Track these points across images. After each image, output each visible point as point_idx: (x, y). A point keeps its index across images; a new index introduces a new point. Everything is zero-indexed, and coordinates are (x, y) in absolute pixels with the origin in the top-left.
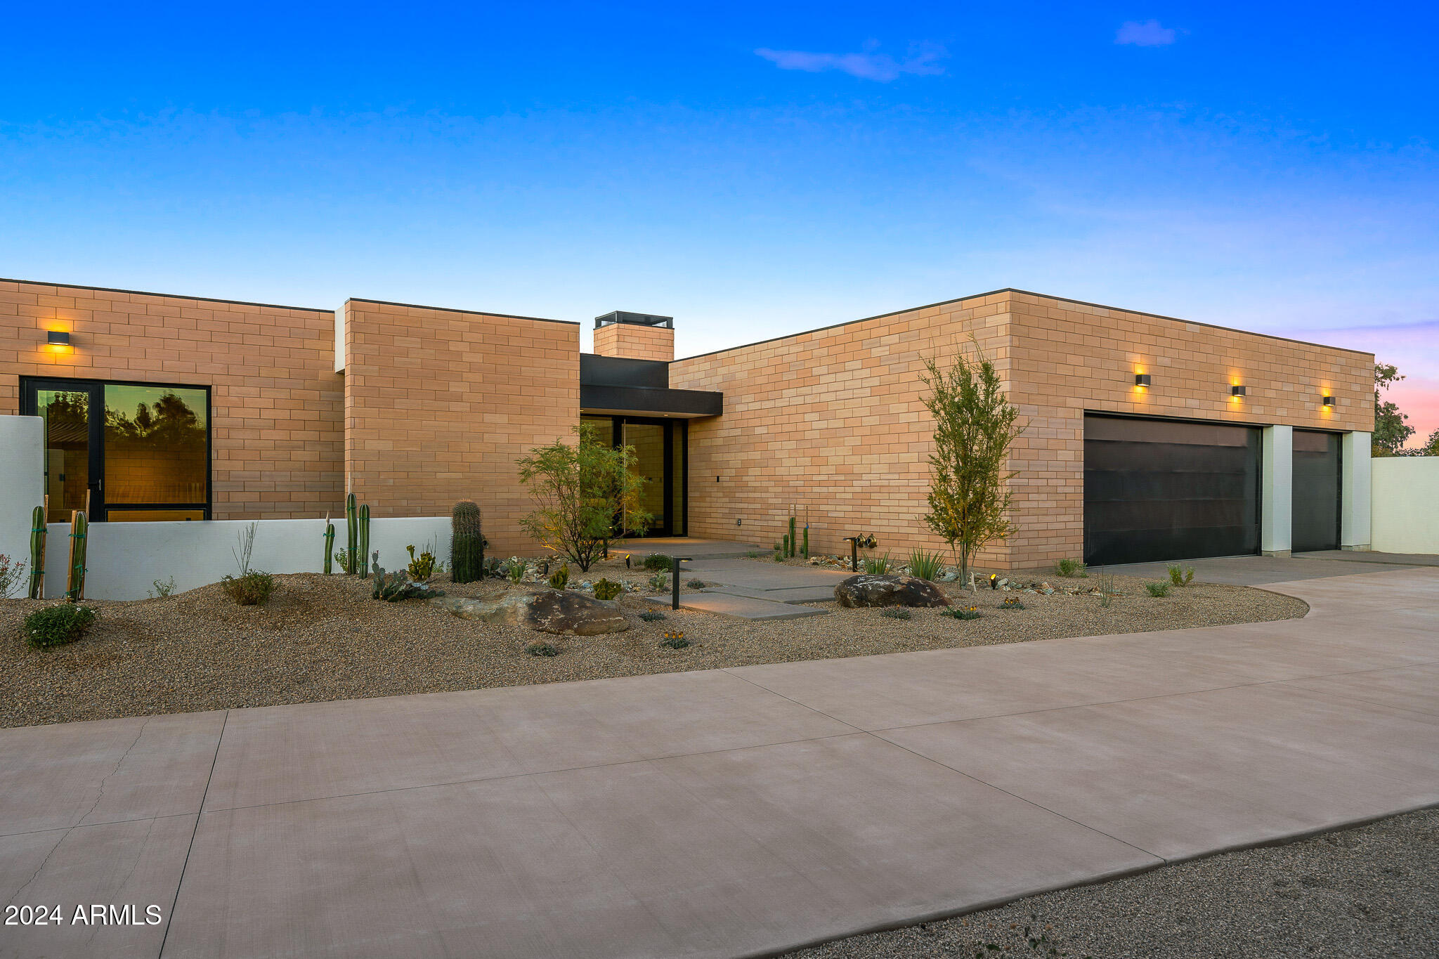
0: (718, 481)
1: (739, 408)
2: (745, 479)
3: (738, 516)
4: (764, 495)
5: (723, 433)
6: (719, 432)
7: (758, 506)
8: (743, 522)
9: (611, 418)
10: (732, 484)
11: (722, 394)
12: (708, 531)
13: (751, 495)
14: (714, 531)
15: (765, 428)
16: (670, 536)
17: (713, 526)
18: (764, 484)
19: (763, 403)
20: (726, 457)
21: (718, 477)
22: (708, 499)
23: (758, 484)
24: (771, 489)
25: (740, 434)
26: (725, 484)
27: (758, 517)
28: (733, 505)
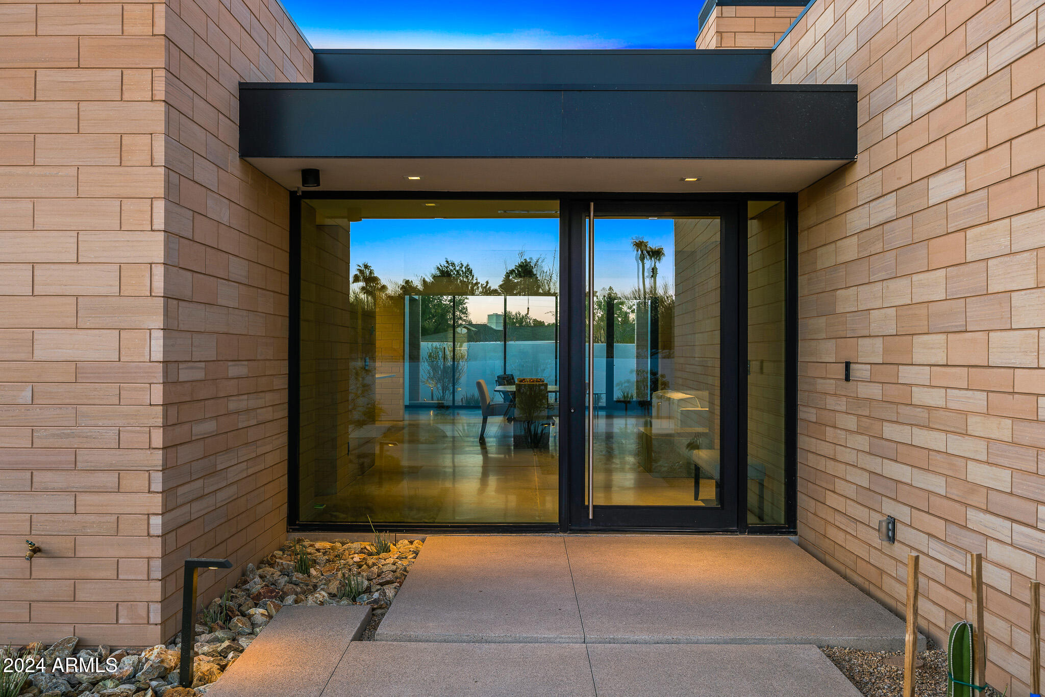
0: (847, 379)
1: (894, 119)
2: (907, 374)
3: (890, 508)
4: (957, 445)
5: (857, 220)
6: (850, 216)
7: (937, 484)
8: (902, 532)
10: (875, 391)
12: (832, 532)
13: (923, 438)
14: (840, 537)
15: (957, 174)
17: (840, 520)
18: (960, 400)
19: (952, 74)
20: (868, 297)
21: (848, 365)
22: (830, 433)
23: (934, 398)
24: (976, 425)
25: (891, 213)
26: (865, 391)
27: (938, 527)
28: (874, 464)
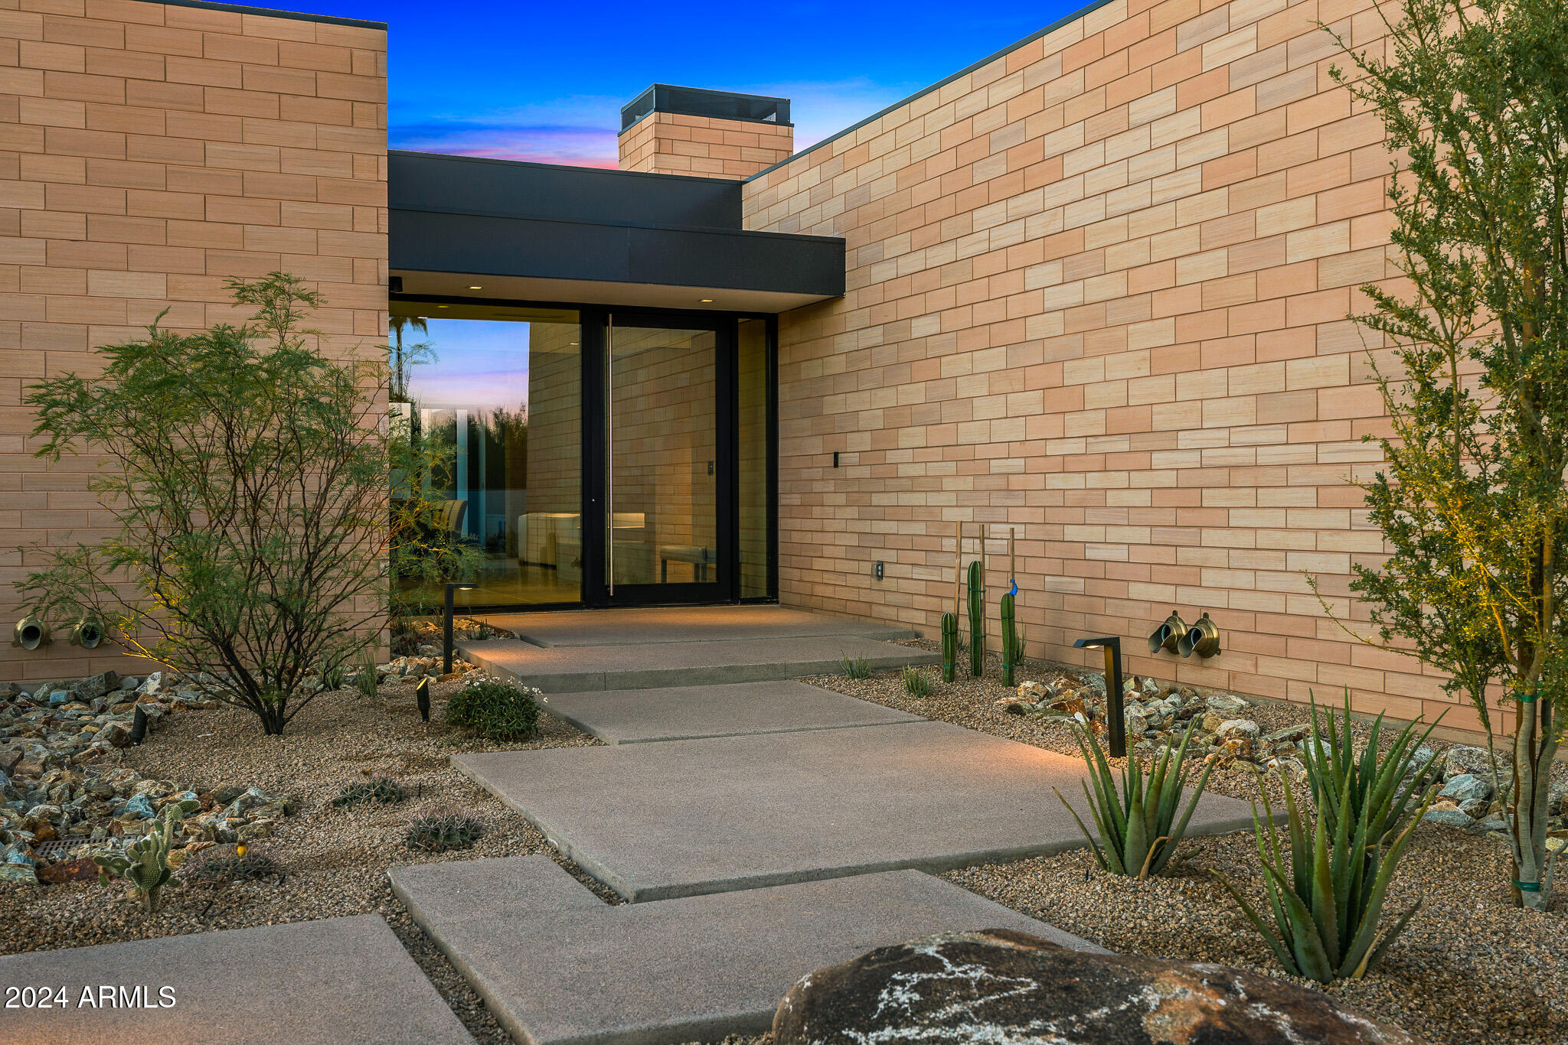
0: (836, 465)
1: (880, 273)
2: (892, 457)
3: (877, 555)
4: (933, 499)
5: (845, 343)
6: (837, 339)
7: (919, 528)
8: (889, 570)
9: (577, 313)
10: (865, 472)
11: (841, 243)
12: (819, 590)
13: (906, 499)
14: (828, 591)
15: (935, 319)
16: (736, 603)
17: (828, 578)
18: (934, 469)
19: (931, 252)
20: (854, 402)
21: (836, 455)
22: (817, 511)
23: (918, 470)
24: (948, 484)
25: (879, 340)
26: (852, 473)
27: (920, 557)
28: (865, 526)
